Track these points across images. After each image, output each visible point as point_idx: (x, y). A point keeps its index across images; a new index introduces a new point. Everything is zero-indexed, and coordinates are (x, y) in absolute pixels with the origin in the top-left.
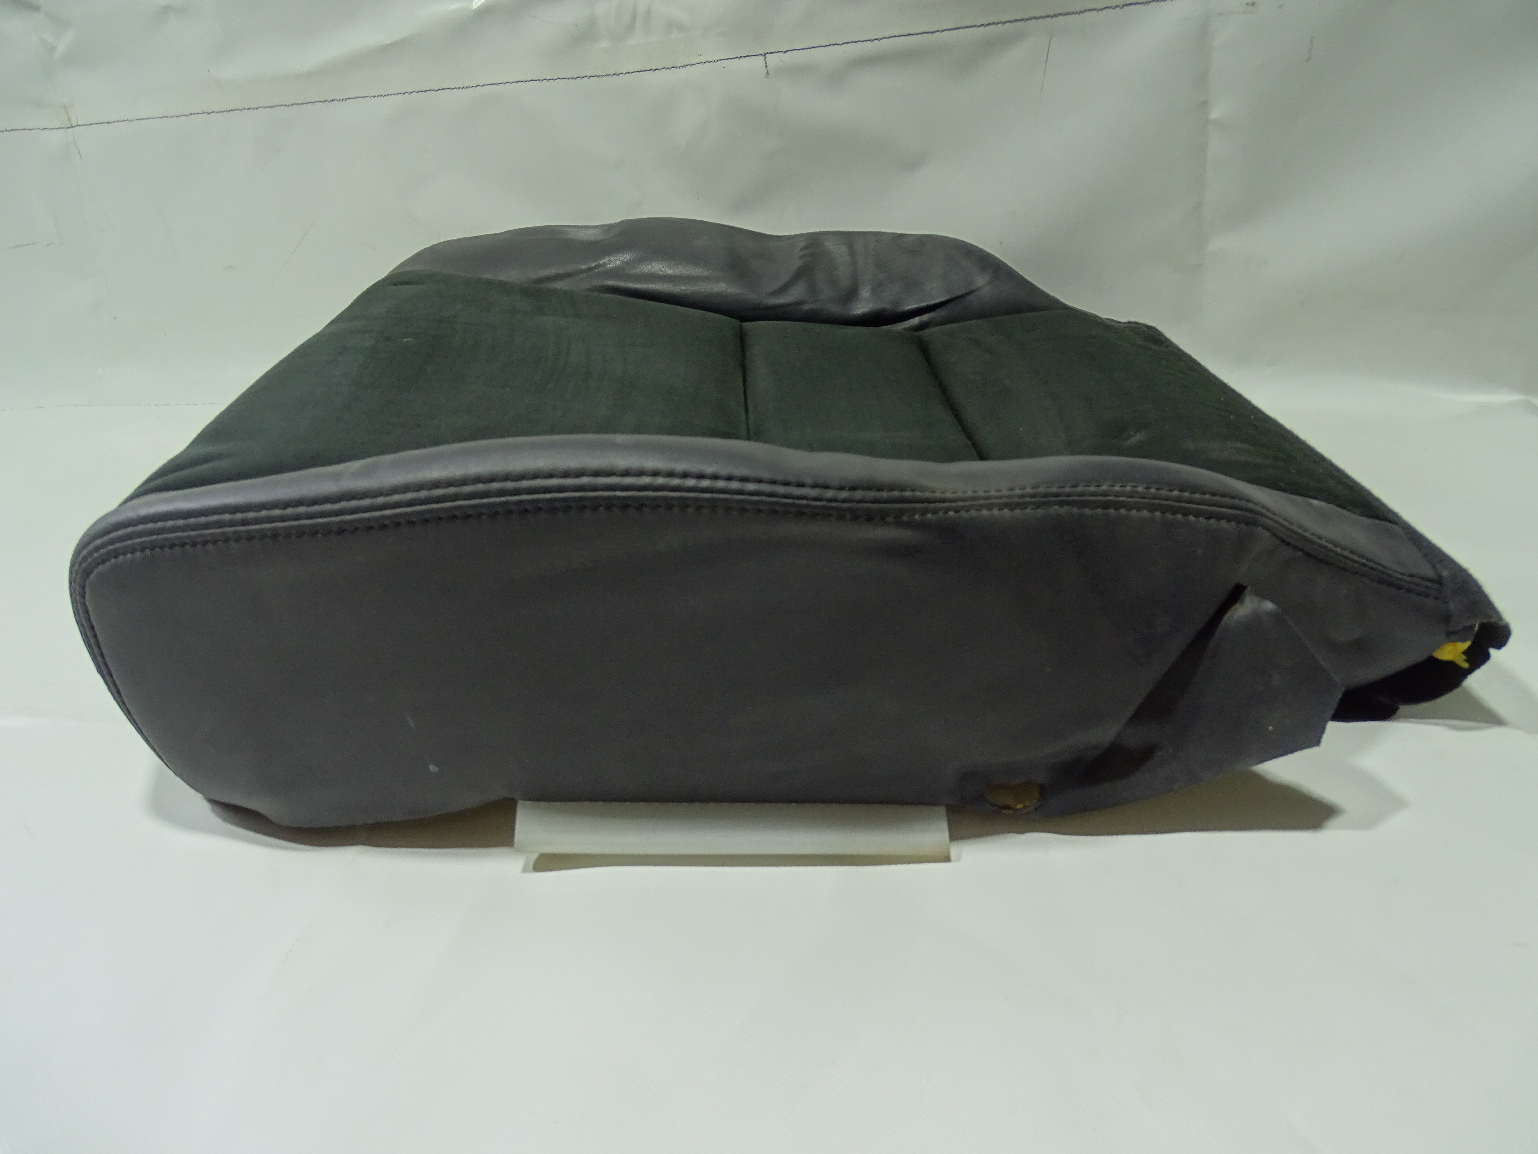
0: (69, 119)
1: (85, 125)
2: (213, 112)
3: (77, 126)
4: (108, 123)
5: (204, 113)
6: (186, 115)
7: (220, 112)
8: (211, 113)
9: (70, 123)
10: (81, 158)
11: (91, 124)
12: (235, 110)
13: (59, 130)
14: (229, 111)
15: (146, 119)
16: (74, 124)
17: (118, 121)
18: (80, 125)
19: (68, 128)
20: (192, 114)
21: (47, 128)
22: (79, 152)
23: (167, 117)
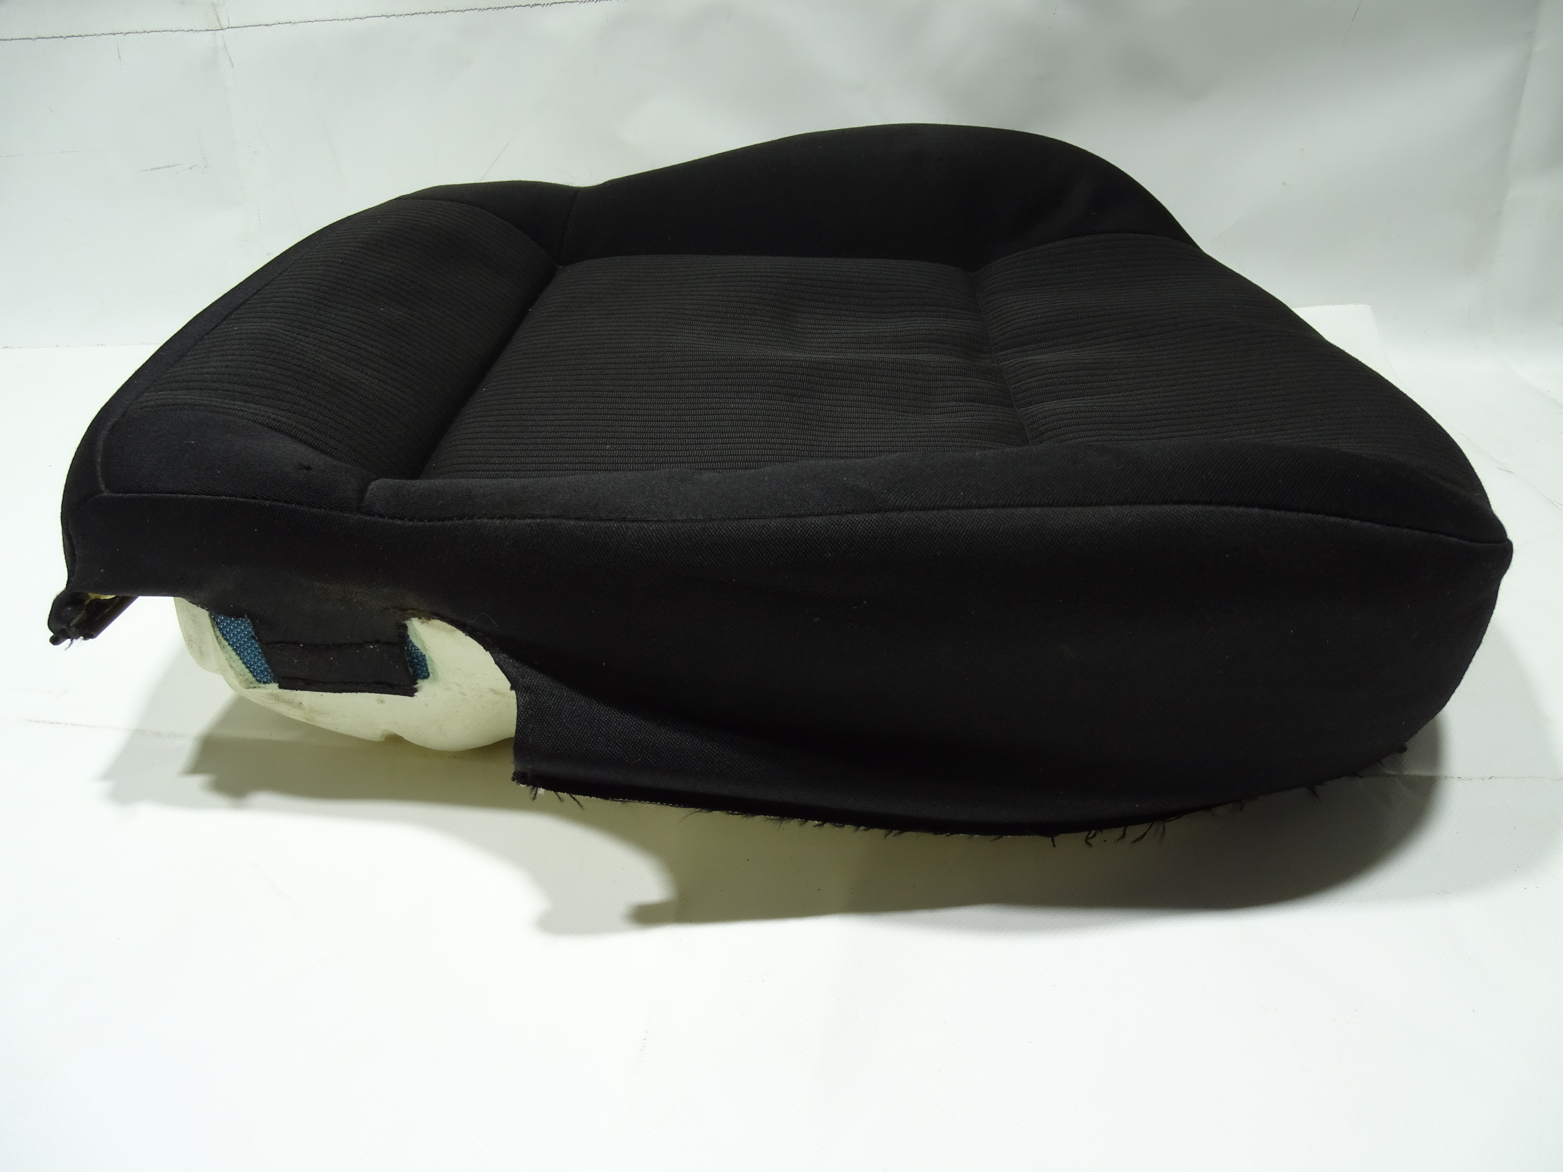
0: (218, 19)
1: (238, 27)
2: (394, 15)
3: (229, 28)
4: (267, 25)
5: (382, 16)
6: (361, 18)
7: (401, 15)
8: (391, 16)
9: (221, 25)
10: (233, 66)
11: (246, 27)
12: (420, 13)
13: (206, 32)
14: (413, 14)
15: (312, 22)
16: (225, 24)
17: (279, 23)
18: (232, 28)
19: (216, 30)
20: (368, 17)
21: (192, 30)
22: (230, 59)
23: (339, 20)
